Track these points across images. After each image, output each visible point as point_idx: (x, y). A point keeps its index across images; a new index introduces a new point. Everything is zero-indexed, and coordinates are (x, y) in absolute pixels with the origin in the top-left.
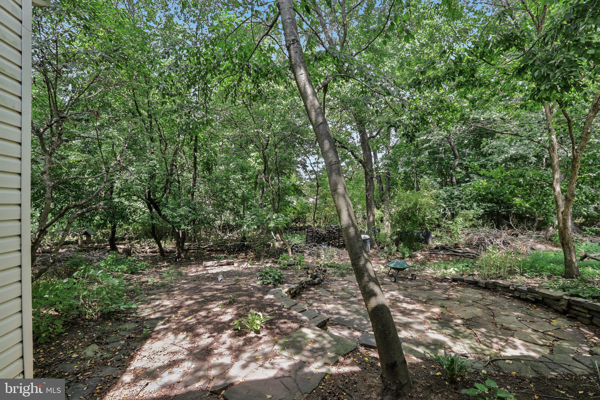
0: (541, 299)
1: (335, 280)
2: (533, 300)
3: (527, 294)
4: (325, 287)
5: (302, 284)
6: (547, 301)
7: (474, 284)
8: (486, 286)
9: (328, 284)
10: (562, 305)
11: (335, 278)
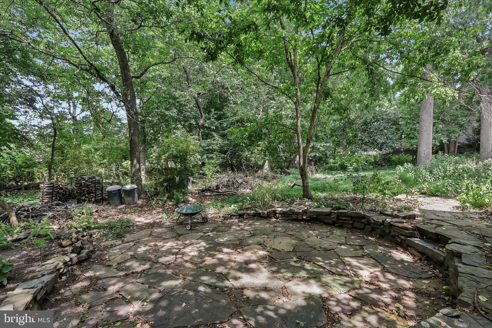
0: (315, 217)
1: (112, 246)
2: (309, 219)
3: (303, 215)
4: (101, 262)
5: (59, 270)
6: (320, 217)
7: (257, 216)
8: (267, 215)
9: (104, 255)
10: (333, 218)
11: (109, 243)
